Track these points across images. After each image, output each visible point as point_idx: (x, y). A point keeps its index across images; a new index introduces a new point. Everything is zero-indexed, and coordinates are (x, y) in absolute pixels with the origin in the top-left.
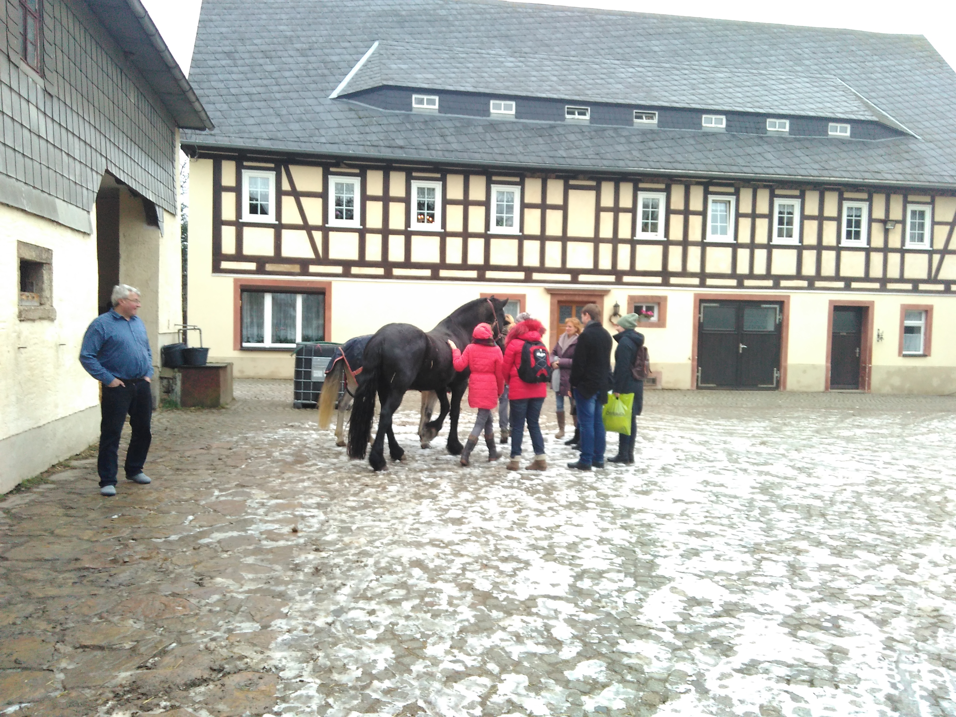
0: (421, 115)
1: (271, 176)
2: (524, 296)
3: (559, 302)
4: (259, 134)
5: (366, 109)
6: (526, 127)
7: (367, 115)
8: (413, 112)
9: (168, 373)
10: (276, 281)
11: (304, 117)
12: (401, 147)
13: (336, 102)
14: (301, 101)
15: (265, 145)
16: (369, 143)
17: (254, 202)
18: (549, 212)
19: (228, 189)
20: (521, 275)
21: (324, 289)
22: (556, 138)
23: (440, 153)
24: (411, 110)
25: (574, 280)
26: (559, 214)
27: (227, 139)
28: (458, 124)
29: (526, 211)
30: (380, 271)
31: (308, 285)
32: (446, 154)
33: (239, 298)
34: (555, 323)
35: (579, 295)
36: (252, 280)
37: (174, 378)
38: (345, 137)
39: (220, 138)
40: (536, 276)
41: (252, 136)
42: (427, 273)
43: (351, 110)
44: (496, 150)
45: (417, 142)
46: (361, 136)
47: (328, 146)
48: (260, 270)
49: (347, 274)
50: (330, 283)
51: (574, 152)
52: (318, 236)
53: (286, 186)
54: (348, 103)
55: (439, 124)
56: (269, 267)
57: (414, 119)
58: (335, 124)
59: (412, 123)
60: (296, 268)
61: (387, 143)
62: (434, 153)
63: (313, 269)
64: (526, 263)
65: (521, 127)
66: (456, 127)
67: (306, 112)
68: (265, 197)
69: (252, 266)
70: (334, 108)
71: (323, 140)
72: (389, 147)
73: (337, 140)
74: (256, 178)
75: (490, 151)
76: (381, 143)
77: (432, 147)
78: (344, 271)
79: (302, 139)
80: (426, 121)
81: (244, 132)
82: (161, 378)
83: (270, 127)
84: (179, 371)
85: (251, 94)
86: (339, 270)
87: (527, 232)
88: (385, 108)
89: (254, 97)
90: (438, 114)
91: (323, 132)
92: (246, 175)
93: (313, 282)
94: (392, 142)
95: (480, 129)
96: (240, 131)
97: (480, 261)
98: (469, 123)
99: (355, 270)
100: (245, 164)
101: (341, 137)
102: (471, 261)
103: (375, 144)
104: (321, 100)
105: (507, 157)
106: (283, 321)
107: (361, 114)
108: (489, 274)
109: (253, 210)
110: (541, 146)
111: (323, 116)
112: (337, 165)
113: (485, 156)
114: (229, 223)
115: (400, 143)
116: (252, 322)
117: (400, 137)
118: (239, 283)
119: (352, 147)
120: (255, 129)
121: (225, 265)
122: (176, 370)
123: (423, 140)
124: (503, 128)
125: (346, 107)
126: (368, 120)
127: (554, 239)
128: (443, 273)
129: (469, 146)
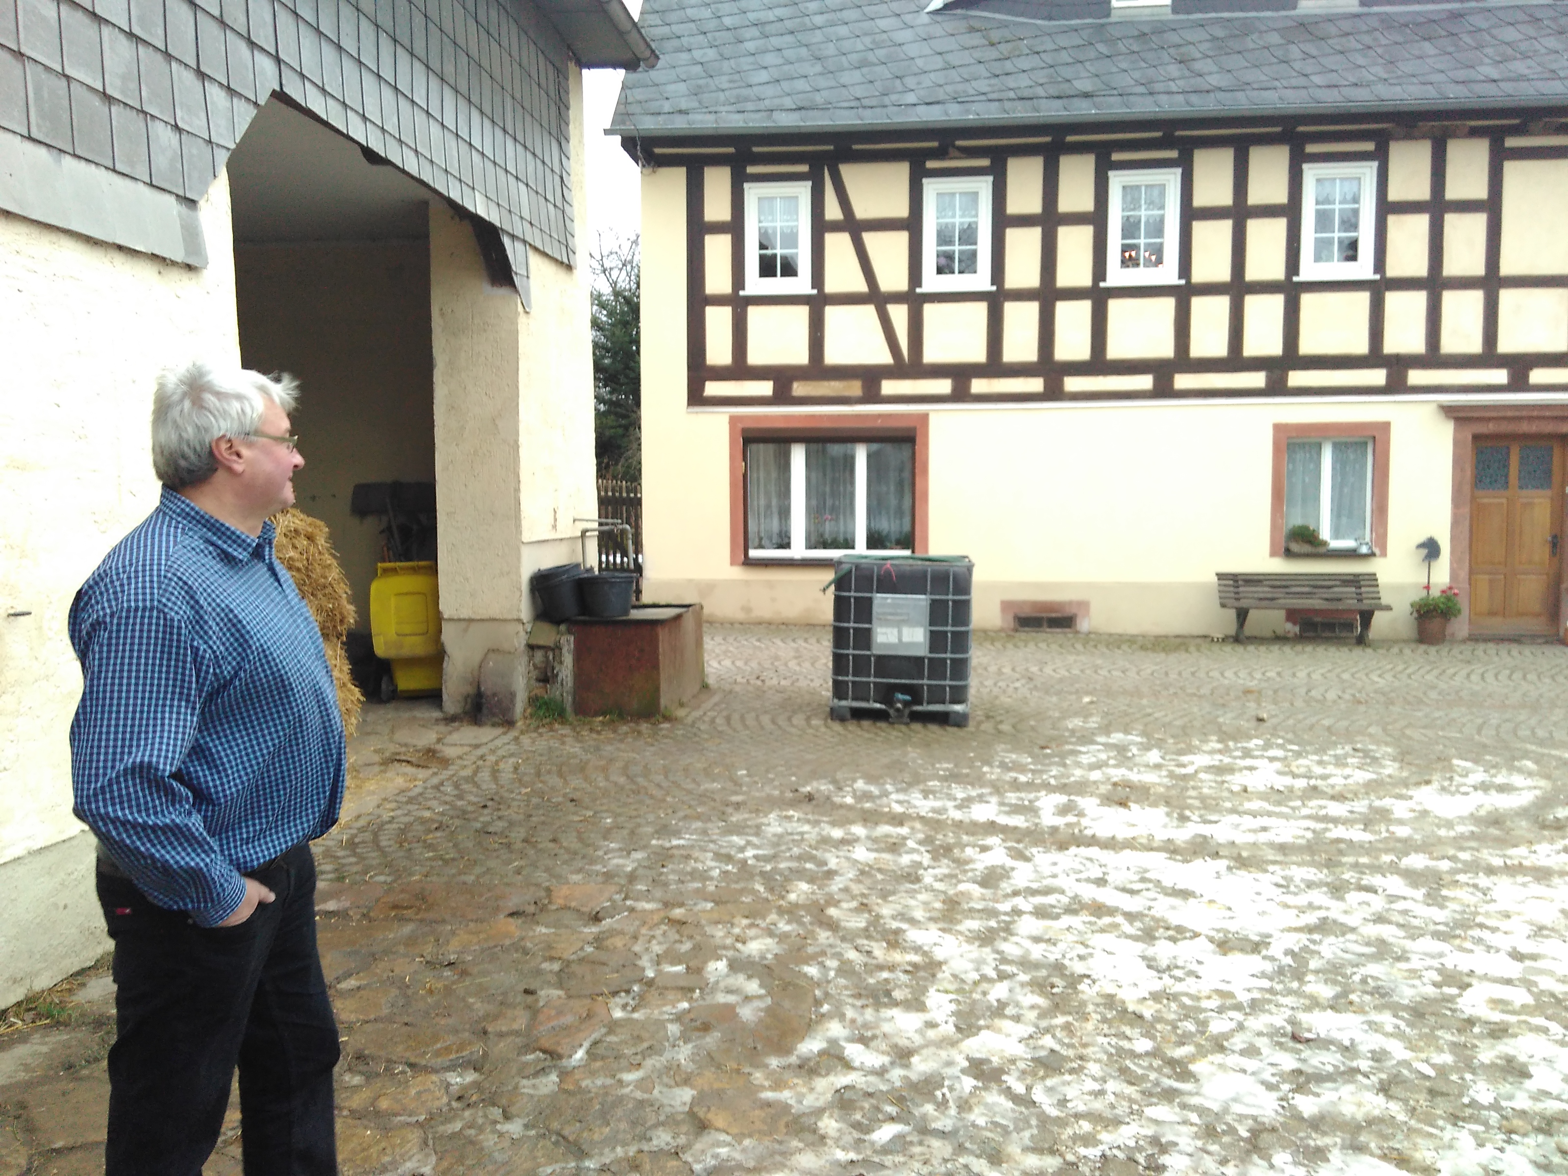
0: (1132, 23)
1: (803, 191)
2: (1386, 427)
3: (1476, 438)
4: (777, 102)
5: (1004, 25)
6: (1387, 22)
7: (1009, 37)
8: (1113, 19)
9: (547, 635)
10: (812, 417)
11: (871, 57)
12: (1086, 95)
13: (939, 18)
14: (867, 25)
15: (787, 121)
16: (1012, 95)
17: (769, 252)
18: (1451, 220)
19: (718, 228)
20: (1378, 377)
21: (914, 429)
22: (1467, 39)
23: (1180, 98)
24: (1108, 15)
25: (1519, 383)
26: (1478, 222)
27: (712, 117)
28: (1219, 32)
29: (1392, 220)
30: (1036, 385)
31: (879, 423)
32: (1194, 98)
33: (740, 456)
34: (1467, 489)
35: (1530, 419)
36: (766, 417)
37: (557, 648)
38: (960, 87)
39: (699, 117)
40: (1416, 377)
41: (762, 105)
42: (1145, 382)
43: (972, 30)
44: (1317, 80)
45: (1124, 81)
46: (994, 81)
47: (921, 109)
48: (781, 396)
49: (961, 395)
50: (924, 418)
51: (1520, 67)
52: (899, 314)
53: (833, 211)
54: (966, 17)
55: (1173, 38)
56: (799, 389)
57: (1116, 32)
58: (939, 62)
59: (1111, 41)
60: (855, 388)
61: (1053, 91)
62: (1163, 99)
63: (889, 387)
64: (1390, 346)
65: (1376, 24)
66: (1215, 39)
67: (878, 45)
68: (791, 239)
69: (765, 388)
70: (937, 30)
71: (911, 98)
72: (1059, 97)
73: (941, 96)
74: (772, 199)
75: (1302, 81)
76: (1040, 91)
77: (1159, 87)
78: (955, 389)
79: (866, 102)
80: (1145, 34)
81: (747, 99)
82: (531, 647)
83: (801, 85)
84: (569, 632)
85: (764, 24)
86: (944, 386)
87: (1393, 270)
88: (1050, 18)
89: (768, 29)
90: (1171, 17)
91: (910, 82)
92: (753, 193)
93: (890, 416)
94: (1066, 86)
95: (1274, 38)
96: (739, 100)
97: (1274, 347)
98: (1246, 29)
99: (979, 386)
100: (750, 170)
101: (949, 89)
102: (1251, 349)
103: (1026, 93)
104: (908, 18)
105: (1345, 91)
106: (829, 502)
107: (995, 35)
108: (1297, 378)
109: (767, 268)
110: (1430, 61)
111: (913, 50)
112: (940, 153)
113: (1290, 94)
114: (719, 300)
115: (1084, 85)
116: (768, 506)
117: (1084, 74)
118: (740, 426)
119: (974, 107)
120: (769, 91)
121: (712, 388)
122: (563, 627)
123: (1137, 75)
124: (1332, 30)
125: (962, 25)
126: (1009, 46)
127: (1464, 283)
128: (1182, 381)
129: (1251, 76)
